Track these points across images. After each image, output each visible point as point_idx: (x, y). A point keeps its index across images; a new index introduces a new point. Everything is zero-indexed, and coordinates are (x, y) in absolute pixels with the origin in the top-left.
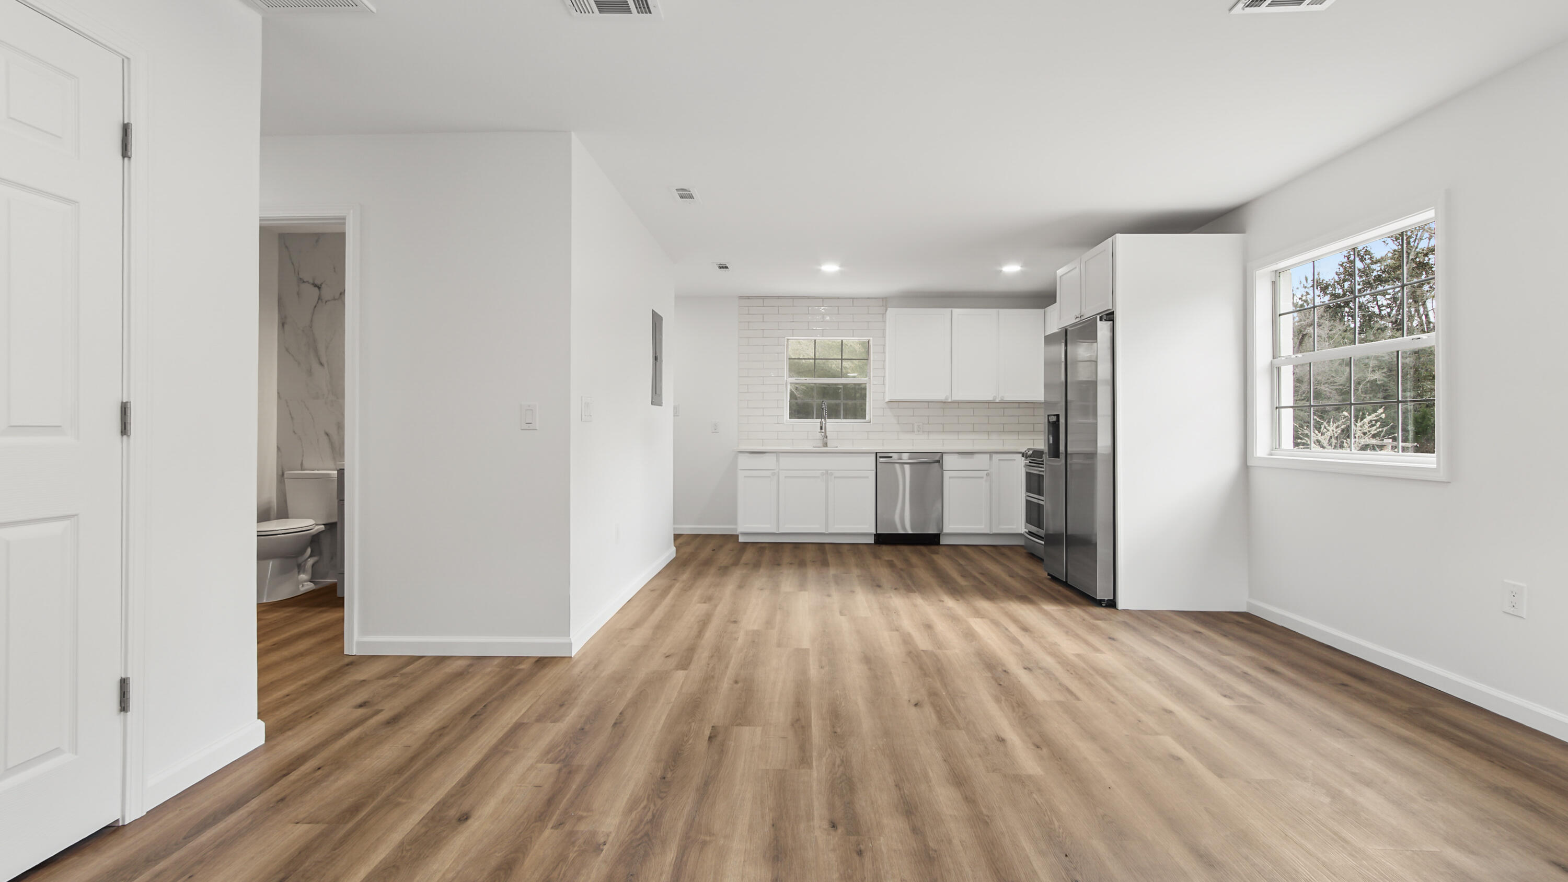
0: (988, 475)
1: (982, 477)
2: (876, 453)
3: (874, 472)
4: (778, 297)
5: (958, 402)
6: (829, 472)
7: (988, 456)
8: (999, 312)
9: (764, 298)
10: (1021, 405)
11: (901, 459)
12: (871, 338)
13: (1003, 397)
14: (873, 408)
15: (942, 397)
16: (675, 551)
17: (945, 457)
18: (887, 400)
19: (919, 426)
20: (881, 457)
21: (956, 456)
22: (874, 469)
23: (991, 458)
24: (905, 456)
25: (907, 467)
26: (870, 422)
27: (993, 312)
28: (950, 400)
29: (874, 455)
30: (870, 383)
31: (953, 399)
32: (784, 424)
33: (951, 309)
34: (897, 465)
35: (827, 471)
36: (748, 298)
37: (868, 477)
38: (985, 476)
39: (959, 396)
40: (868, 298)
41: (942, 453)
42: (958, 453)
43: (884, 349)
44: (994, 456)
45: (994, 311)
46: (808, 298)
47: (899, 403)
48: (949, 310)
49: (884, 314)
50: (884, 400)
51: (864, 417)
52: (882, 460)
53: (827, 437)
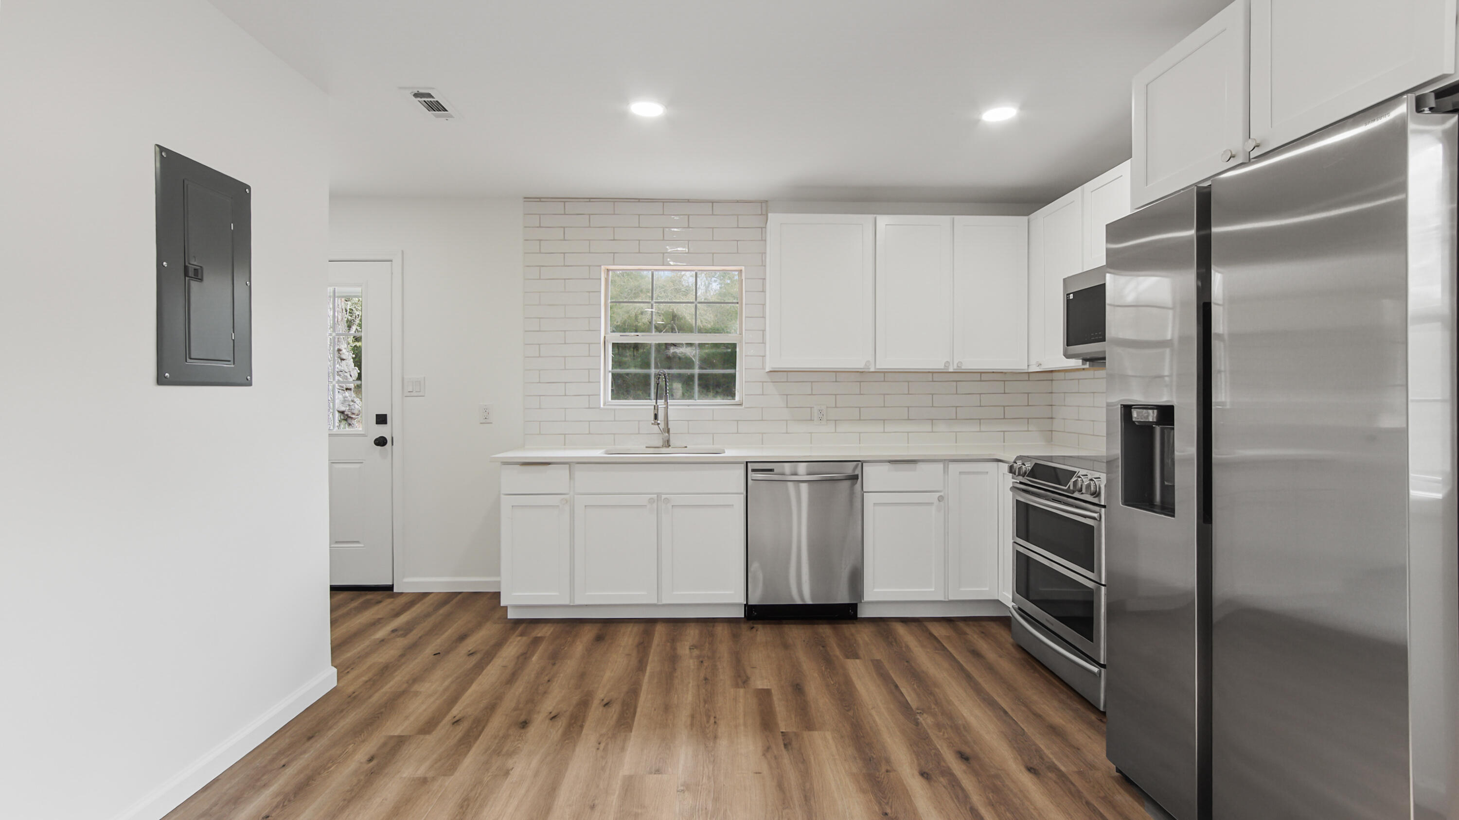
0: (940, 499)
1: (932, 504)
2: (747, 462)
3: (742, 497)
4: (590, 199)
5: (885, 373)
6: (664, 496)
7: (940, 466)
8: (953, 219)
9: (564, 200)
10: (984, 377)
11: (796, 474)
12: (743, 268)
13: (961, 362)
14: (745, 382)
15: (857, 363)
16: (336, 672)
17: (866, 468)
18: (767, 370)
19: (820, 411)
20: (753, 470)
21: (886, 467)
22: (743, 490)
23: (946, 470)
24: (802, 468)
25: (804, 487)
26: (741, 405)
27: (944, 220)
28: (872, 370)
29: (743, 466)
30: (741, 341)
31: (878, 367)
32: (599, 408)
33: (873, 216)
34: (790, 484)
35: (659, 495)
36: (540, 199)
37: (733, 505)
38: (936, 501)
39: (887, 362)
40: (738, 202)
41: (861, 463)
42: (890, 462)
43: (764, 285)
44: (952, 466)
45: (946, 219)
46: (639, 200)
47: (789, 373)
48: (870, 217)
49: (763, 228)
50: (764, 368)
51: (732, 395)
52: (759, 476)
53: (668, 431)
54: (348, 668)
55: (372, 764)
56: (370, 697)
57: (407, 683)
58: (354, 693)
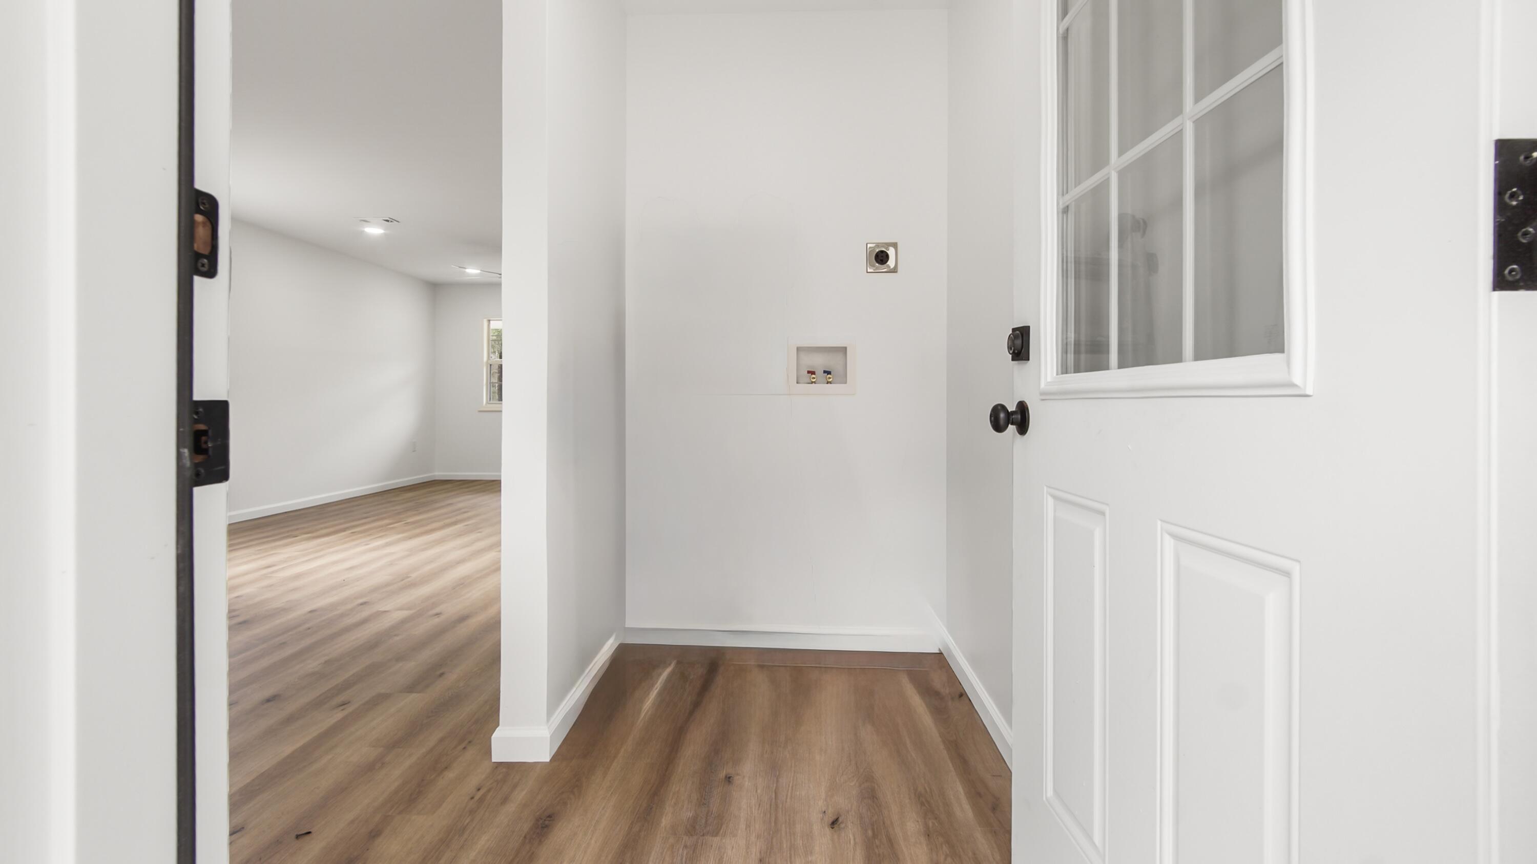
54: (481, 800)
55: (441, 671)
56: (441, 740)
57: (383, 764)
58: (464, 748)
